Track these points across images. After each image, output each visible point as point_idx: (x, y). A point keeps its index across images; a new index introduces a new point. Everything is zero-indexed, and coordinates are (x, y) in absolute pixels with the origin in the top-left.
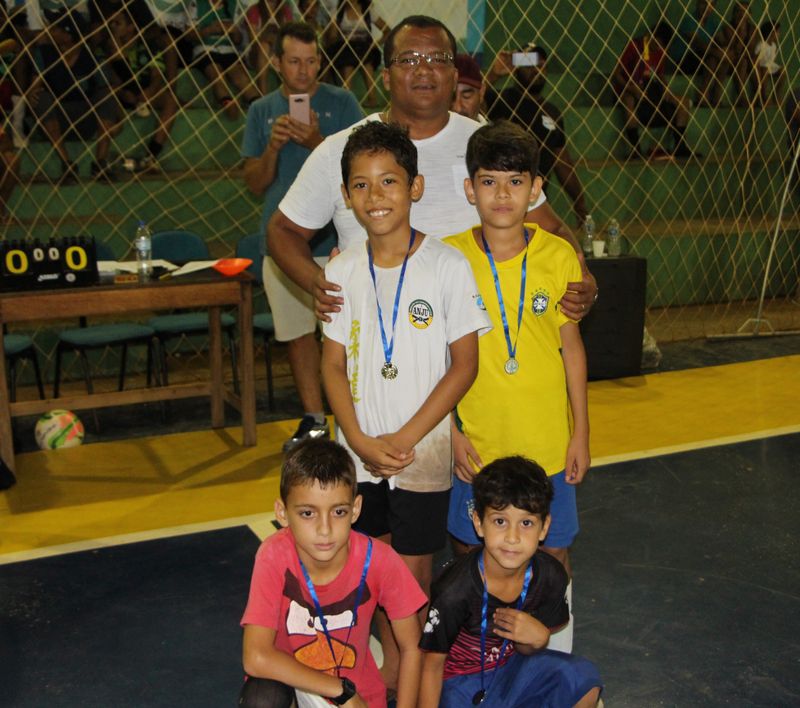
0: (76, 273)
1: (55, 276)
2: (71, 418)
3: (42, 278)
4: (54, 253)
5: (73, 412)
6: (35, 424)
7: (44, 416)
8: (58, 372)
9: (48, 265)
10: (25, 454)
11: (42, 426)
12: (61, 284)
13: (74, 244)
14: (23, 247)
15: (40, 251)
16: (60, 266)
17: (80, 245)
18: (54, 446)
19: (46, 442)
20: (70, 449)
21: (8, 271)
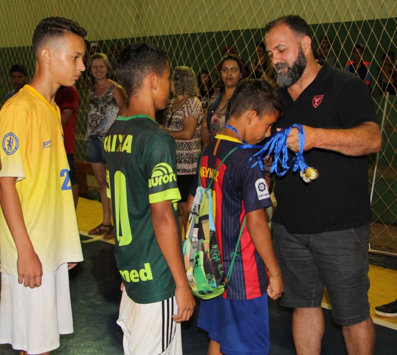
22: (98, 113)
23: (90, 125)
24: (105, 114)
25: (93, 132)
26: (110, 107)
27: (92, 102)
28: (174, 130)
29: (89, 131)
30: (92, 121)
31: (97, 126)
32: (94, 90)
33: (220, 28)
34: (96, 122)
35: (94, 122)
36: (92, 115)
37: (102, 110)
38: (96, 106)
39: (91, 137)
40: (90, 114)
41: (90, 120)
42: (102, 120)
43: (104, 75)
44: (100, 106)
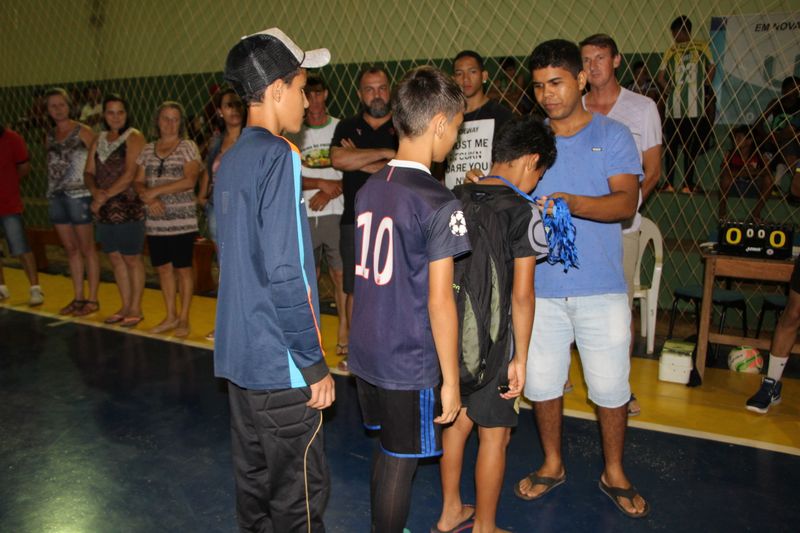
0: (775, 249)
1: (759, 249)
2: (755, 354)
3: (749, 249)
4: (762, 234)
5: (758, 350)
6: (729, 352)
7: (737, 348)
8: (760, 324)
9: (755, 241)
10: (717, 370)
11: (734, 354)
12: (762, 256)
13: (778, 229)
14: (740, 227)
15: (752, 232)
16: (765, 243)
17: (783, 231)
18: (738, 369)
19: (734, 365)
20: (750, 375)
21: (726, 241)
22: (62, 162)
23: (53, 178)
24: (70, 162)
25: (57, 185)
26: (76, 153)
27: (53, 149)
28: (171, 178)
29: (52, 185)
30: (55, 173)
31: (62, 178)
32: (53, 135)
33: (201, 71)
34: (60, 172)
35: (58, 174)
36: (54, 165)
37: (66, 157)
38: (58, 153)
39: (55, 193)
40: (50, 164)
41: (52, 172)
42: (68, 170)
43: (66, 115)
44: (64, 152)
